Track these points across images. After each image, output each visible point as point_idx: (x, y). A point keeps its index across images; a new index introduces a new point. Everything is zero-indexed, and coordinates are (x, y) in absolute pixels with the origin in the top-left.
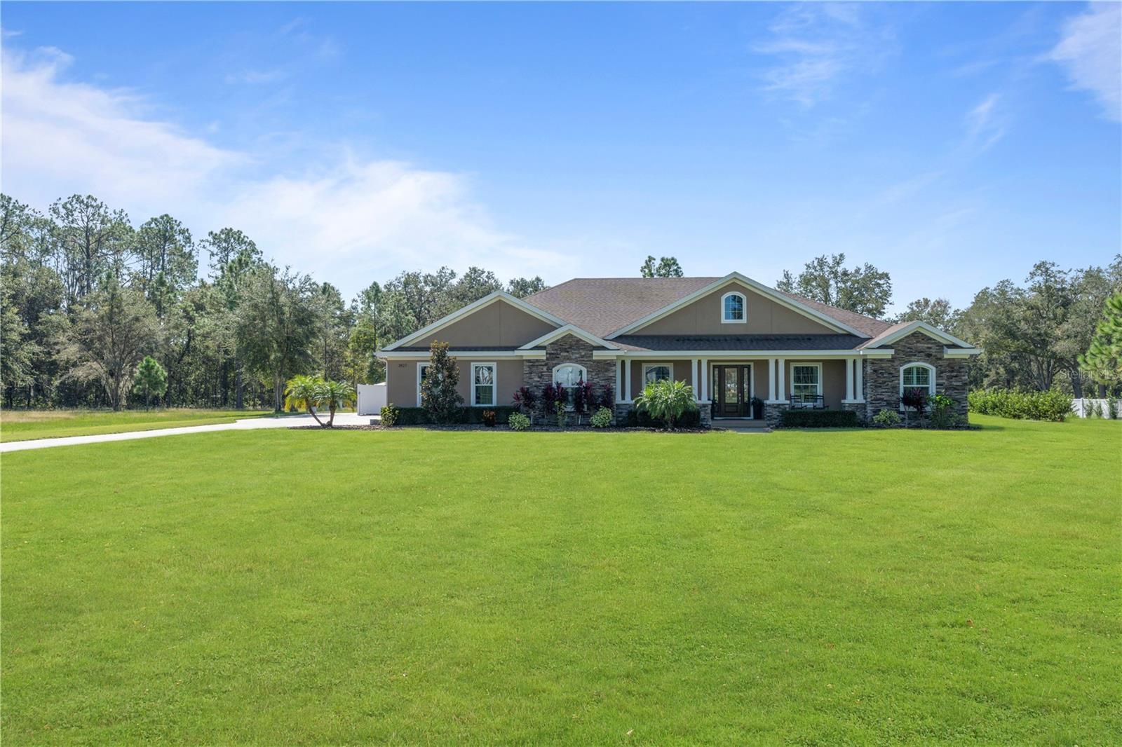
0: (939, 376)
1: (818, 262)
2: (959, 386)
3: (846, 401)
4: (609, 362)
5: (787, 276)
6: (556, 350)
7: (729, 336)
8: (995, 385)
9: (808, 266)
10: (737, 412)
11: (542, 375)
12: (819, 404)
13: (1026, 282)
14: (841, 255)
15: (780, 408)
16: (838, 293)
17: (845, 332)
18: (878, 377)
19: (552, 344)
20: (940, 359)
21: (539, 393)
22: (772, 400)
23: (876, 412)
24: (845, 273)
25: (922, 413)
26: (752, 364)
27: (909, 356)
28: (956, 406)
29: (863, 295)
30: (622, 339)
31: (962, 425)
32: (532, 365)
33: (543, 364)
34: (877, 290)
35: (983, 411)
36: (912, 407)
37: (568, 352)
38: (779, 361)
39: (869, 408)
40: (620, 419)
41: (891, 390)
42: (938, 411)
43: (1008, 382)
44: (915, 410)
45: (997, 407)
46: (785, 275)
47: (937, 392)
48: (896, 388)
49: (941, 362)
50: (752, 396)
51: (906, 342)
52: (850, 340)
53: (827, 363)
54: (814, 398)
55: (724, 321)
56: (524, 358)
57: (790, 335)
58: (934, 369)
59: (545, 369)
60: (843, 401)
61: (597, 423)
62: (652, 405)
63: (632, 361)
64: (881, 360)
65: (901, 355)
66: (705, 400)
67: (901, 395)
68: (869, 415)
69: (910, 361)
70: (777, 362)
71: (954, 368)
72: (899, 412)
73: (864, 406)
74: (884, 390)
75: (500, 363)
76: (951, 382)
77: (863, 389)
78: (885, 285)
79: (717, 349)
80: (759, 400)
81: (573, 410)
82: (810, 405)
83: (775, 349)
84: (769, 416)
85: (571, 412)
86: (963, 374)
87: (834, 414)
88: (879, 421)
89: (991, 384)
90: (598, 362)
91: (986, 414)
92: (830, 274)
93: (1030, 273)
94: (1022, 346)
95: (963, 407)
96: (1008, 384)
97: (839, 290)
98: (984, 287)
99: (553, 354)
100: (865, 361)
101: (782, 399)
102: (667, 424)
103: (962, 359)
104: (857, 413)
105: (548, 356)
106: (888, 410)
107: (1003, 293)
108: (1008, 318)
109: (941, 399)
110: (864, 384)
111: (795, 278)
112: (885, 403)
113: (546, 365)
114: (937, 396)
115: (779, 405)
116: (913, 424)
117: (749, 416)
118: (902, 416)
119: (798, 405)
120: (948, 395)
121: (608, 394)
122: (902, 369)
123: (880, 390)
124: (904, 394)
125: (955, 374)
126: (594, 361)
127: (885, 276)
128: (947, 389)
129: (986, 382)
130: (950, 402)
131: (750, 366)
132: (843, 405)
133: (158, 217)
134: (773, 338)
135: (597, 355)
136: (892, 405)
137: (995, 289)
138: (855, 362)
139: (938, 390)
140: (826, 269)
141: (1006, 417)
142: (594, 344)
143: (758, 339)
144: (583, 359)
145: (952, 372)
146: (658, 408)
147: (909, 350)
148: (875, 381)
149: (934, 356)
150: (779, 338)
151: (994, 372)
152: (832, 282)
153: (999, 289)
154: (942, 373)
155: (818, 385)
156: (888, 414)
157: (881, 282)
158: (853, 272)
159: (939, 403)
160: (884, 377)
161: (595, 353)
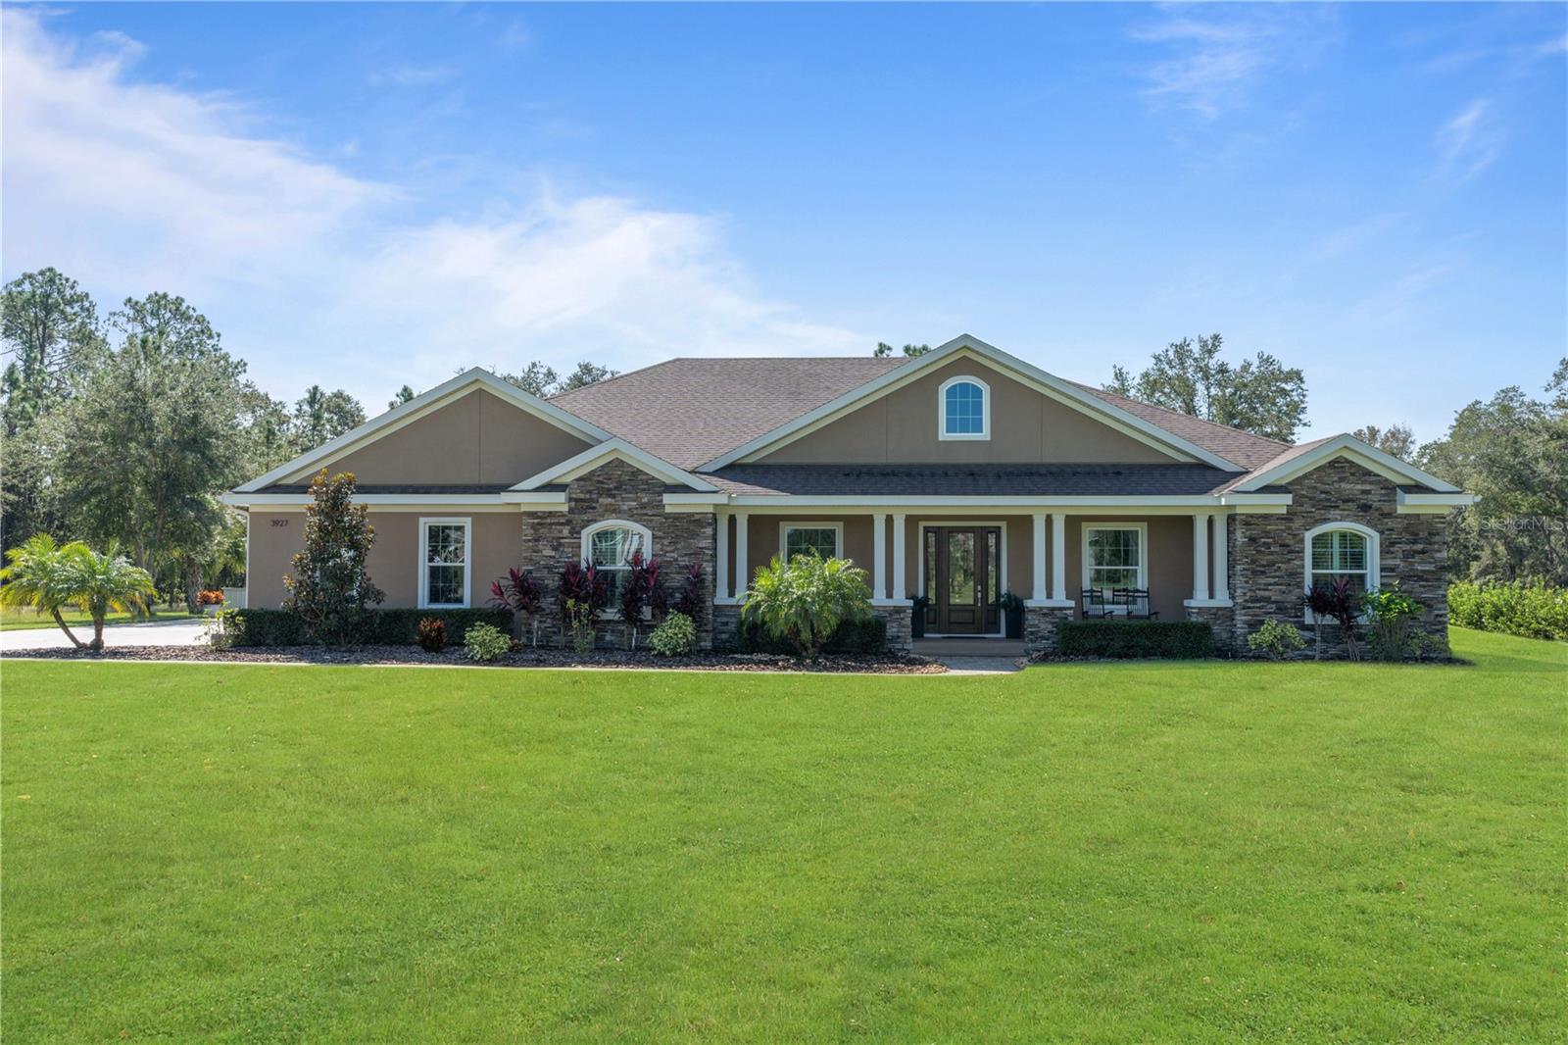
0: (1386, 550)
1: (1176, 351)
2: (1428, 571)
3: (1192, 603)
4: (697, 517)
5: (1120, 375)
6: (590, 492)
7: (954, 466)
8: (1490, 574)
9: (1157, 358)
10: (973, 623)
11: (560, 545)
12: (1141, 607)
13: (1547, 390)
14: (1216, 338)
15: (1055, 617)
16: (1210, 406)
17: (1192, 460)
18: (1259, 552)
19: (581, 479)
20: (1389, 515)
21: (552, 582)
22: (1038, 599)
23: (1254, 626)
24: (1223, 370)
25: (1350, 628)
26: (1003, 525)
27: (1325, 508)
28: (1422, 614)
29: (1254, 409)
30: (734, 471)
31: (1437, 655)
32: (538, 524)
33: (562, 520)
34: (1280, 401)
35: (1476, 623)
36: (1329, 617)
37: (613, 496)
38: (1054, 517)
39: (1241, 618)
40: (724, 636)
41: (1286, 580)
42: (1383, 628)
43: (1512, 568)
44: (1336, 622)
45: (1502, 614)
46: (1116, 375)
47: (1382, 584)
48: (1296, 576)
49: (1390, 523)
50: (1004, 589)
51: (1319, 480)
52: (1202, 476)
53: (1155, 522)
54: (1131, 595)
55: (944, 435)
56: (523, 509)
57: (1078, 465)
58: (1376, 536)
59: (566, 531)
60: (1186, 603)
61: (660, 647)
62: (771, 609)
63: (751, 518)
64: (1265, 517)
65: (1307, 507)
66: (900, 598)
67: (1307, 592)
68: (1239, 631)
69: (1326, 520)
70: (1049, 520)
71: (1419, 534)
72: (1303, 627)
73: (1229, 614)
74: (1271, 580)
75: (478, 518)
76: (1412, 564)
77: (1229, 577)
78: (1294, 393)
79: (924, 492)
80: (1016, 598)
81: (617, 618)
82: (1120, 610)
83: (1044, 493)
84: (1032, 633)
85: (618, 622)
86: (1436, 546)
87: (1166, 630)
88: (1259, 645)
89: (1484, 572)
90: (677, 517)
91: (1482, 629)
92: (1195, 372)
93: (1555, 375)
94: (1540, 504)
95: (1437, 616)
96: (1512, 572)
97: (1213, 401)
98: (1473, 401)
99: (582, 500)
100: (1231, 519)
101: (1060, 599)
102: (806, 649)
103: (1435, 516)
104: (1216, 629)
105: (573, 504)
106: (1280, 622)
107: (1506, 410)
108: (1516, 454)
109: (1390, 601)
110: (1231, 566)
111: (1134, 378)
112: (1272, 608)
113: (569, 522)
114: (1382, 592)
115: (1053, 609)
116: (1333, 651)
117: (999, 632)
118: (1308, 634)
119: (1096, 609)
120: (1405, 592)
121: (694, 585)
122: (1309, 536)
123: (1263, 580)
124: (1314, 589)
125: (1419, 547)
126: (668, 516)
127: (1296, 376)
128: (1404, 579)
129: (1475, 567)
130: (1409, 606)
131: (999, 528)
132: (1186, 611)
133: (36, 272)
134: (1043, 471)
135: (672, 503)
136: (1288, 611)
137: (1492, 404)
138: (1211, 521)
139: (1385, 580)
140: (1189, 362)
141: (1519, 635)
142: (668, 481)
143: (1012, 473)
144: (644, 511)
145: (1415, 542)
146: (782, 614)
147: (1324, 496)
148: (1253, 561)
149: (1377, 510)
150: (1054, 470)
151: (1489, 552)
152: (1200, 387)
153: (1499, 404)
154: (1393, 544)
155: (1139, 568)
156: (1278, 630)
157: (1288, 387)
158: (1238, 369)
159: (1387, 607)
160: (1271, 553)
161: (667, 498)
